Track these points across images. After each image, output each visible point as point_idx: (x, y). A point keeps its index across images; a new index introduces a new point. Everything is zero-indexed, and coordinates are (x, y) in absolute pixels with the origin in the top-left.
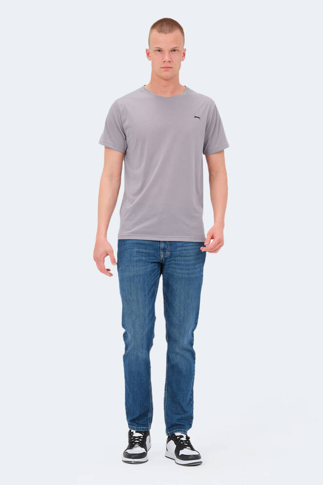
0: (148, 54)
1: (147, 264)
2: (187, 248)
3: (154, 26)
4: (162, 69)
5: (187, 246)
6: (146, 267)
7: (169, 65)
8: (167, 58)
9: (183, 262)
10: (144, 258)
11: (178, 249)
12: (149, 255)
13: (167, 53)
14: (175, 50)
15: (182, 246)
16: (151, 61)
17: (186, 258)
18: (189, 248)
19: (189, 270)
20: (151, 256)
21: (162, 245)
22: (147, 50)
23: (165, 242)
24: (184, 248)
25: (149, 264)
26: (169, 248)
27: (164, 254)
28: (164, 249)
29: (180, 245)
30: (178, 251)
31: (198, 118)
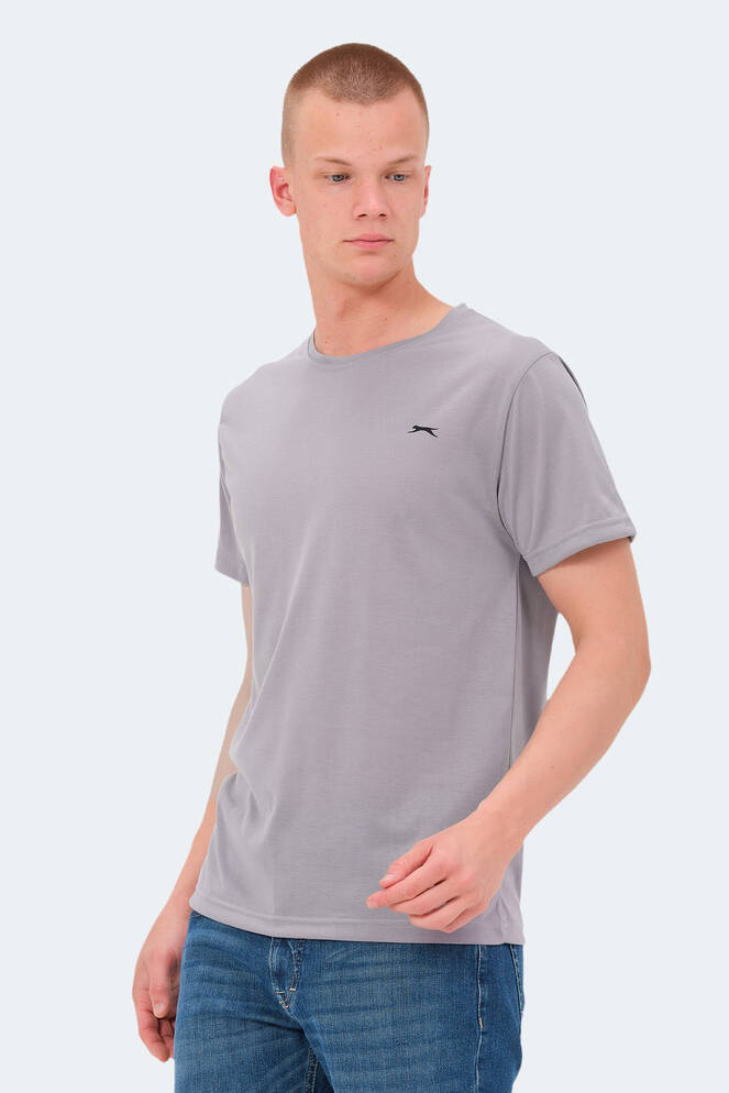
0: (280, 190)
1: (236, 1027)
2: (360, 973)
3: (305, 77)
4: (352, 248)
5: (363, 965)
6: (235, 1039)
7: (379, 229)
8: (373, 204)
9: (350, 1038)
11: (328, 976)
13: (369, 181)
15: (342, 966)
16: (295, 217)
17: (360, 1017)
18: (370, 972)
19: (375, 1067)
21: (273, 958)
22: (273, 172)
23: (284, 941)
24: (349, 973)
25: (249, 1027)
26: (296, 969)
27: (284, 996)
28: (280, 976)
29: (338, 959)
30: (328, 983)
31: (429, 430)
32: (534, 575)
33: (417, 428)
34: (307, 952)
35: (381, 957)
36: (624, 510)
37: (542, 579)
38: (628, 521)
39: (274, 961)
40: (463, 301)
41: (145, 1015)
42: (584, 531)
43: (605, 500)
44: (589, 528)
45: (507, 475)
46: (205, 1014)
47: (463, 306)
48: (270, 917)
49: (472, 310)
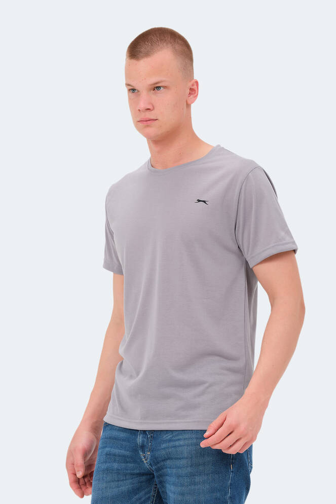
2: (177, 443)
5: (178, 440)
10: (116, 465)
11: (164, 446)
12: (124, 459)
14: (159, 88)
15: (170, 441)
17: (178, 463)
18: (182, 443)
20: (130, 462)
21: (140, 439)
23: (144, 431)
24: (172, 444)
25: (127, 477)
26: (150, 444)
27: (144, 457)
28: (143, 447)
29: (168, 438)
30: (163, 449)
31: (204, 202)
32: (251, 267)
33: (199, 201)
34: (155, 436)
35: (187, 436)
36: (292, 237)
37: (254, 269)
38: (294, 243)
39: (140, 441)
40: (219, 144)
41: (72, 476)
42: (273, 247)
43: (283, 234)
44: (275, 246)
45: (239, 222)
46: (108, 471)
47: (219, 146)
48: (138, 421)
49: (223, 148)
